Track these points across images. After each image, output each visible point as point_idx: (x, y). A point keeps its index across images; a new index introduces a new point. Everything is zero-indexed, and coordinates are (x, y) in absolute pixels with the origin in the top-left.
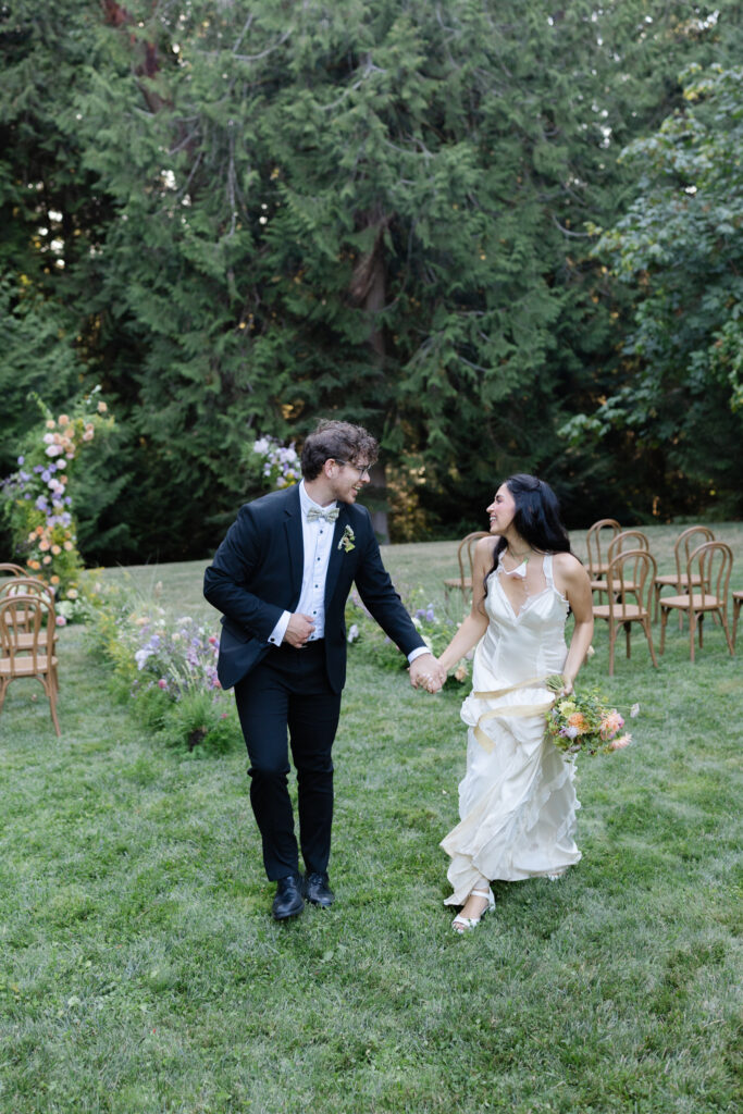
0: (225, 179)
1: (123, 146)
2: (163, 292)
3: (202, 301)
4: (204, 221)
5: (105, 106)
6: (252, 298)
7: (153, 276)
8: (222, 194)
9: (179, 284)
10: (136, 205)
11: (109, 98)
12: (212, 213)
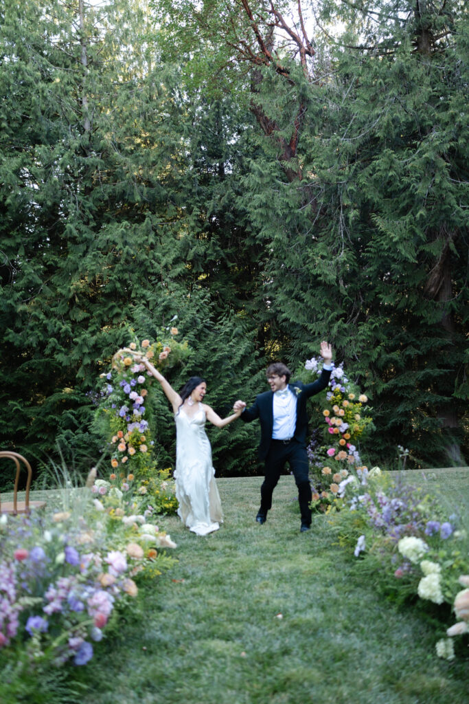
0: (338, 222)
1: (269, 203)
2: (298, 298)
3: (323, 301)
4: (324, 248)
5: (258, 180)
6: (358, 300)
7: (292, 288)
8: (336, 230)
9: (309, 291)
10: (278, 241)
11: (261, 175)
12: (329, 244)
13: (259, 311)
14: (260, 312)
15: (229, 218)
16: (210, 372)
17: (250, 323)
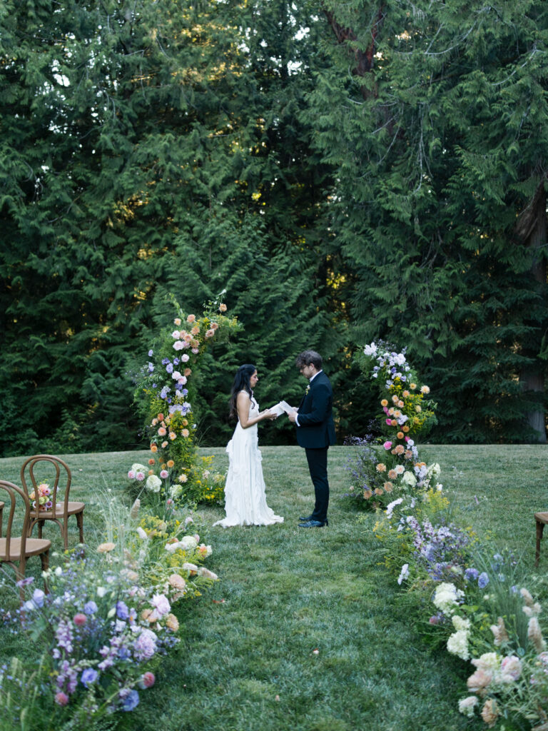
0: (417, 149)
1: (338, 126)
3: (395, 241)
4: (399, 180)
5: (325, 98)
6: (436, 239)
7: (360, 224)
8: (414, 159)
9: (379, 228)
10: (347, 170)
11: (329, 92)
12: (405, 175)
13: (321, 241)
14: (322, 244)
15: (290, 131)
16: (261, 315)
17: (310, 257)
